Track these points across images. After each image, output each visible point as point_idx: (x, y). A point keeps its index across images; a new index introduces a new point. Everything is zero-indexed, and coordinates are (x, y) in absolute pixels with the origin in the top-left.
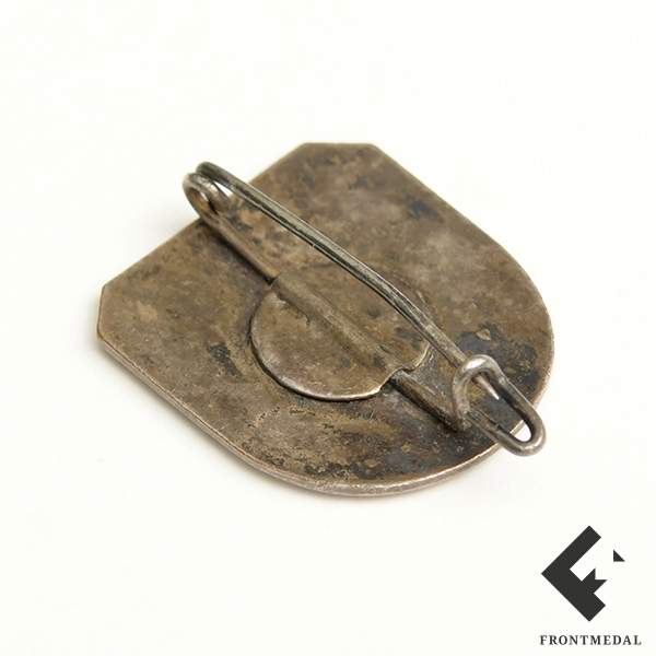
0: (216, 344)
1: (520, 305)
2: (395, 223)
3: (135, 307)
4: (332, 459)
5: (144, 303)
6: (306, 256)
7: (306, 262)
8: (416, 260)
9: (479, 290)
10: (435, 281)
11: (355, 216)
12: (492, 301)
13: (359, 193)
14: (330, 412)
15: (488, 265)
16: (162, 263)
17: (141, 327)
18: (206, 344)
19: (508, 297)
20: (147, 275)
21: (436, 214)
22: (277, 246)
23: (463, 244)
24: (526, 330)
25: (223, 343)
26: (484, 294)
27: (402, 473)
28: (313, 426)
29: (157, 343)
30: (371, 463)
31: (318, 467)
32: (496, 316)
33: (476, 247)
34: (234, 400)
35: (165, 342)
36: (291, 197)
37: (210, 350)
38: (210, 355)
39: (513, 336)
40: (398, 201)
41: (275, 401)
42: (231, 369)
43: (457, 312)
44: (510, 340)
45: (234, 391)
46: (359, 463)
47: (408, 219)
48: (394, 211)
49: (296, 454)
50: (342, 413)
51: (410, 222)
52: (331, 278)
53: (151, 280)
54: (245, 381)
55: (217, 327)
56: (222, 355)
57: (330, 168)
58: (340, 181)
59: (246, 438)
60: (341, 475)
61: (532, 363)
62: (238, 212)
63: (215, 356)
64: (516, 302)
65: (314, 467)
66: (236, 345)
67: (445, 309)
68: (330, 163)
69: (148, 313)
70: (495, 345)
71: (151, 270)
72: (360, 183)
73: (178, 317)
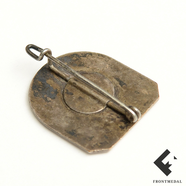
0: (123, 86)
1: (39, 108)
2: (79, 128)
3: (148, 92)
4: (85, 58)
5: (146, 94)
6: (103, 115)
7: (103, 113)
8: (71, 118)
9: (52, 111)
10: (65, 113)
11: (91, 128)
12: (48, 109)
13: (91, 136)
14: (88, 71)
15: (50, 119)
16: (144, 107)
17: (145, 87)
18: (126, 85)
19: (43, 110)
20: (147, 102)
21: (67, 132)
22: (112, 117)
23: (58, 124)
24: (37, 101)
25: (121, 86)
26: (50, 110)
27: (66, 57)
28: (92, 67)
29: (140, 83)
30: (74, 58)
31: (89, 55)
32: (46, 104)
33: (54, 124)
34: (115, 71)
35: (138, 84)
36: (111, 132)
37: (125, 84)
38: (125, 82)
39: (40, 99)
40: (79, 134)
41: (104, 72)
42: (118, 79)
43: (57, 105)
44: (41, 98)
45: (116, 73)
46: (78, 58)
47: (75, 130)
48: (79, 131)
49: (95, 58)
50: (85, 71)
51: (75, 129)
52: (94, 107)
53: (146, 101)
54: (113, 77)
55: (124, 91)
56: (121, 83)
57: (101, 142)
58: (97, 138)
59: (110, 61)
60: (82, 54)
61: (34, 92)
62: (125, 125)
63: (123, 82)
64: (41, 109)
65: (90, 55)
66: (118, 86)
67: (61, 105)
68: (101, 143)
69: (145, 92)
70: (45, 96)
71: (147, 104)
72: (91, 138)
73: (136, 92)
